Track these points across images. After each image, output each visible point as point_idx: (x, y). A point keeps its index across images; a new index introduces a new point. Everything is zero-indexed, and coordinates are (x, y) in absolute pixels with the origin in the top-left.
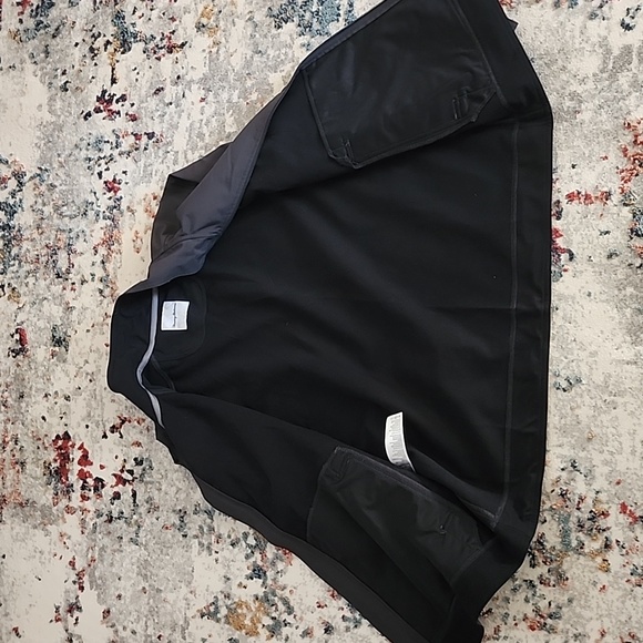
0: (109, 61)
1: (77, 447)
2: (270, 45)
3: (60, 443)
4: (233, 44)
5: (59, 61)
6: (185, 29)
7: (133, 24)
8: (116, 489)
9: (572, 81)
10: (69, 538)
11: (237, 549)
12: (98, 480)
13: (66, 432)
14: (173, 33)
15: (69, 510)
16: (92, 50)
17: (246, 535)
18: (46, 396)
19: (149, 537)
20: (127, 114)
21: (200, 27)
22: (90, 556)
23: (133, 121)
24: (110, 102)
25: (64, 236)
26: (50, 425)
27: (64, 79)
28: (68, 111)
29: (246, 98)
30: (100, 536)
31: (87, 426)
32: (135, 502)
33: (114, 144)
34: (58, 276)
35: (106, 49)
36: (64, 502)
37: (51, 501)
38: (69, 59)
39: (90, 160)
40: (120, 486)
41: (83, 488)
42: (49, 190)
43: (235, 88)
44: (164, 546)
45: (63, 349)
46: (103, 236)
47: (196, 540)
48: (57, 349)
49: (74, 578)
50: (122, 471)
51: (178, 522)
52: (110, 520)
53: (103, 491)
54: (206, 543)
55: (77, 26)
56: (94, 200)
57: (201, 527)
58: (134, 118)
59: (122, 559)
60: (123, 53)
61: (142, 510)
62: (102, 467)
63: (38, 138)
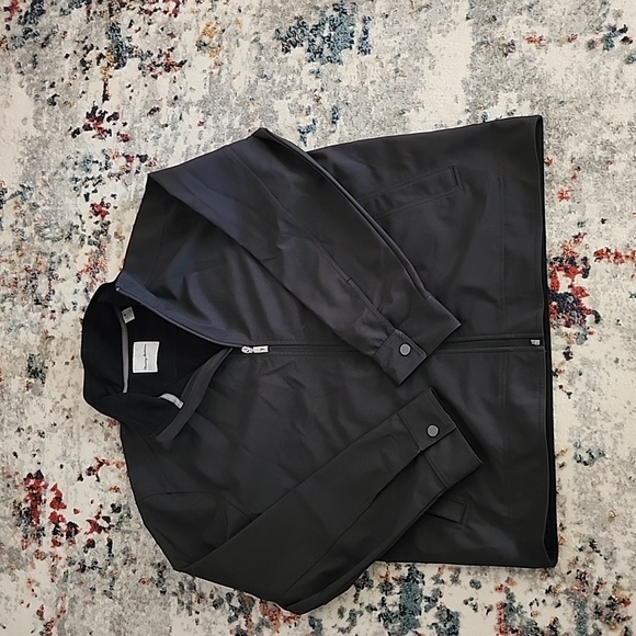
0: (101, 76)
1: (49, 488)
2: (276, 70)
3: (32, 482)
4: (236, 66)
5: (48, 72)
6: (185, 46)
7: (129, 38)
8: (90, 536)
9: (605, 129)
10: (38, 585)
11: (219, 611)
12: (71, 525)
13: (39, 472)
14: (172, 50)
15: (39, 555)
16: (83, 62)
17: (230, 596)
18: (19, 430)
19: (124, 590)
20: (118, 134)
21: (201, 46)
22: (59, 606)
23: (124, 141)
24: (100, 119)
25: (45, 260)
26: (22, 462)
27: (52, 92)
28: (55, 127)
29: (248, 125)
30: (71, 586)
31: (62, 466)
32: (110, 551)
33: (104, 165)
34: (37, 302)
35: (98, 63)
36: (33, 546)
37: (20, 543)
38: (58, 71)
39: (77, 180)
40: (95, 533)
41: (55, 532)
42: (31, 210)
43: (236, 113)
44: (140, 602)
45: (39, 381)
46: (87, 263)
47: (176, 598)
48: (33, 380)
49: (41, 628)
50: (98, 517)
51: (156, 577)
52: (83, 569)
53: (76, 538)
54: (186, 602)
55: (69, 37)
56: (80, 224)
57: (181, 585)
58: (126, 139)
59: (94, 612)
60: (116, 68)
61: (118, 560)
62: (76, 511)
63: (22, 153)
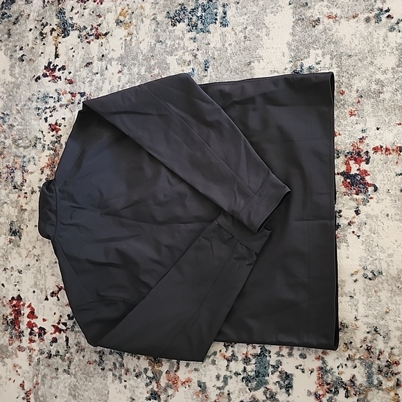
0: (54, 42)
1: (26, 305)
2: (168, 37)
3: (15, 302)
4: (142, 35)
5: (18, 41)
6: (108, 23)
7: (71, 18)
8: (54, 336)
9: (377, 72)
10: (20, 368)
11: (139, 380)
12: (41, 329)
13: (19, 295)
14: (99, 25)
15: (20, 349)
16: (41, 34)
17: (146, 370)
18: (5, 269)
19: (77, 369)
20: (66, 79)
21: (118, 22)
22: (35, 381)
23: (70, 84)
24: (54, 70)
25: (19, 161)
26: (8, 290)
27: (21, 53)
28: (24, 75)
29: (150, 72)
30: (42, 367)
31: (34, 292)
32: (67, 345)
33: (57, 99)
34: (15, 188)
35: (51, 34)
36: (17, 343)
37: (7, 342)
38: (25, 40)
39: (39, 109)
40: (57, 333)
41: (31, 334)
42: (9, 128)
43: (143, 65)
44: (88, 375)
45: (18, 238)
46: (47, 161)
47: (111, 373)
48: (13, 238)
49: (23, 395)
50: (59, 323)
51: (98, 360)
52: (50, 356)
53: (45, 337)
54: (118, 375)
55: (31, 17)
56: (42, 137)
57: (114, 364)
58: (71, 82)
59: (58, 384)
60: (63, 37)
61: (73, 350)
62: (44, 320)
63: (2, 92)
